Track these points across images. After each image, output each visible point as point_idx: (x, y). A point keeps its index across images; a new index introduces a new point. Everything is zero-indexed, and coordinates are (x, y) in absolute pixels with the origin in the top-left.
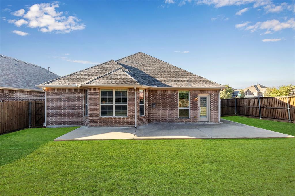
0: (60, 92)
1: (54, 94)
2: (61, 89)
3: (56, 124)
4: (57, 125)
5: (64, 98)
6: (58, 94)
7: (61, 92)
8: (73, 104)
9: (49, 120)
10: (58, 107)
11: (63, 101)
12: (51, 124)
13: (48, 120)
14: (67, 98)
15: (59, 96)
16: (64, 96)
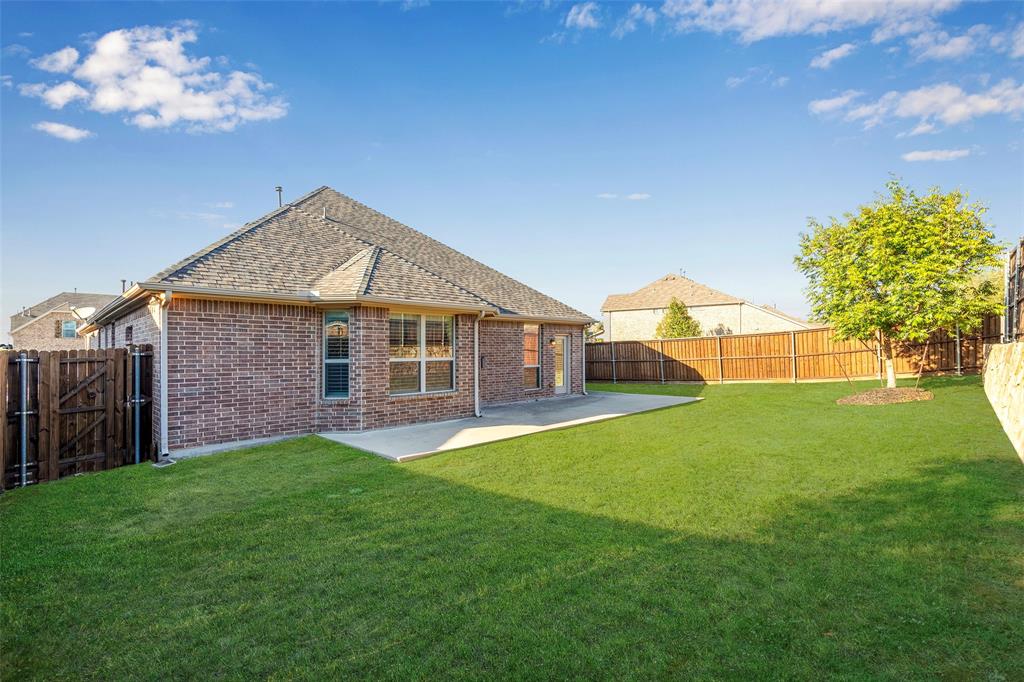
0: (229, 316)
1: (200, 320)
2: (232, 303)
3: (210, 442)
4: (215, 443)
5: (245, 339)
6: (220, 321)
7: (232, 316)
8: (280, 360)
9: (179, 428)
10: (220, 375)
11: (239, 348)
12: (189, 441)
13: (173, 428)
14: (258, 340)
15: (224, 330)
16: (243, 329)
